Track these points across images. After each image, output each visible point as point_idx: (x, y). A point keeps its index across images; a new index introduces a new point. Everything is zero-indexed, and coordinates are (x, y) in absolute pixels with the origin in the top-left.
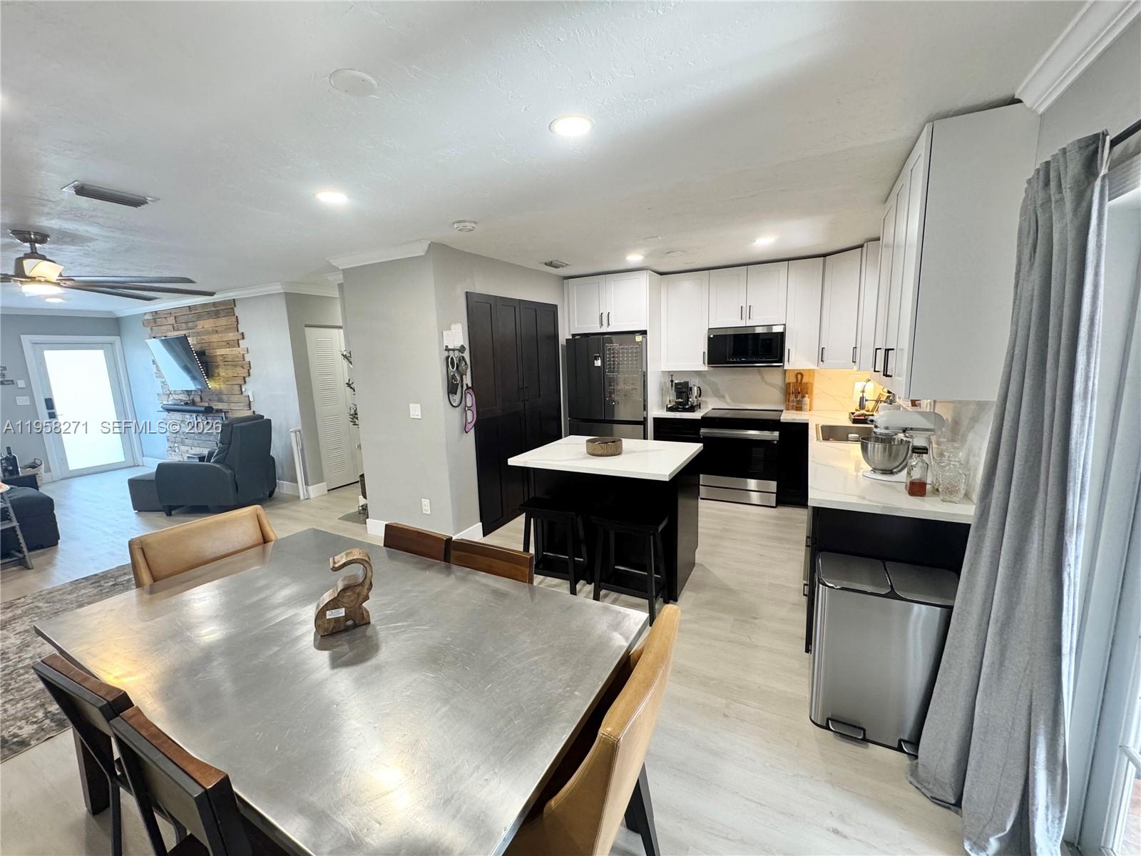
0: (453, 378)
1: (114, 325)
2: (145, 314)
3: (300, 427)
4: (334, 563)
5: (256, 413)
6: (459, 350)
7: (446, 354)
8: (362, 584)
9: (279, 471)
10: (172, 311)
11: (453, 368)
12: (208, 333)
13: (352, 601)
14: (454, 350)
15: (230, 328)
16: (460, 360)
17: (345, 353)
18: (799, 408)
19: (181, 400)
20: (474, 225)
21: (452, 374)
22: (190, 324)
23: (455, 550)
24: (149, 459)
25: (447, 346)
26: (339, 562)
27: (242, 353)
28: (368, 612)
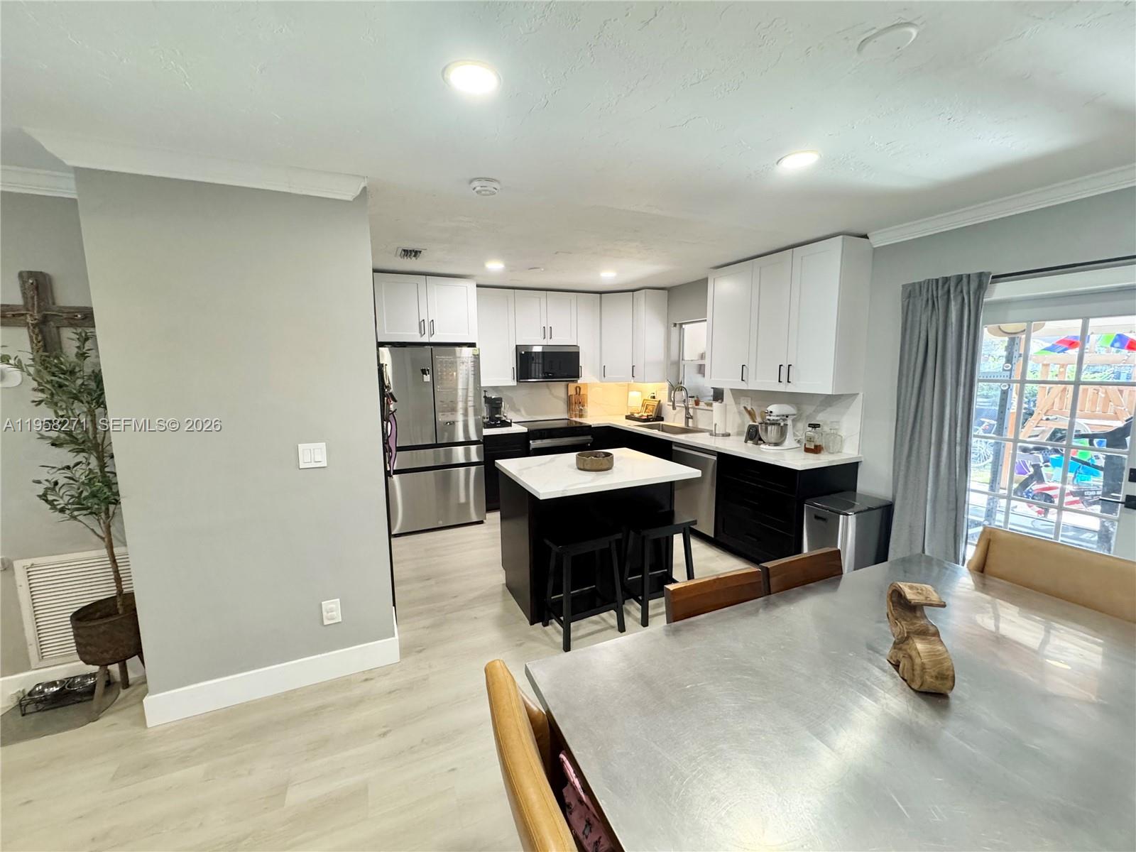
18: (581, 416)
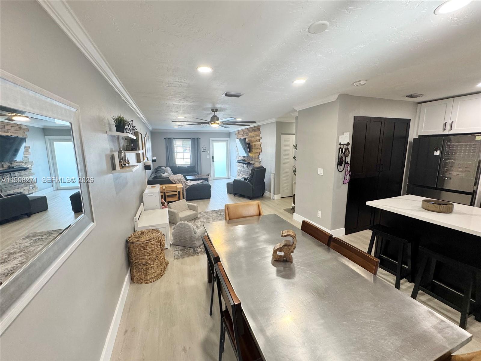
0: (341, 158)
1: (229, 135)
2: (236, 131)
3: (274, 173)
4: (283, 234)
5: (262, 166)
6: (346, 145)
7: (340, 146)
8: (292, 246)
9: (266, 187)
10: (243, 130)
11: (342, 153)
12: (251, 137)
13: (287, 251)
14: (343, 145)
15: (257, 135)
16: (346, 150)
17: (294, 145)
19: (242, 159)
20: (365, 82)
21: (341, 156)
22: (247, 134)
23: (333, 242)
24: (232, 177)
25: (340, 143)
26: (284, 233)
27: (260, 144)
28: (292, 257)
